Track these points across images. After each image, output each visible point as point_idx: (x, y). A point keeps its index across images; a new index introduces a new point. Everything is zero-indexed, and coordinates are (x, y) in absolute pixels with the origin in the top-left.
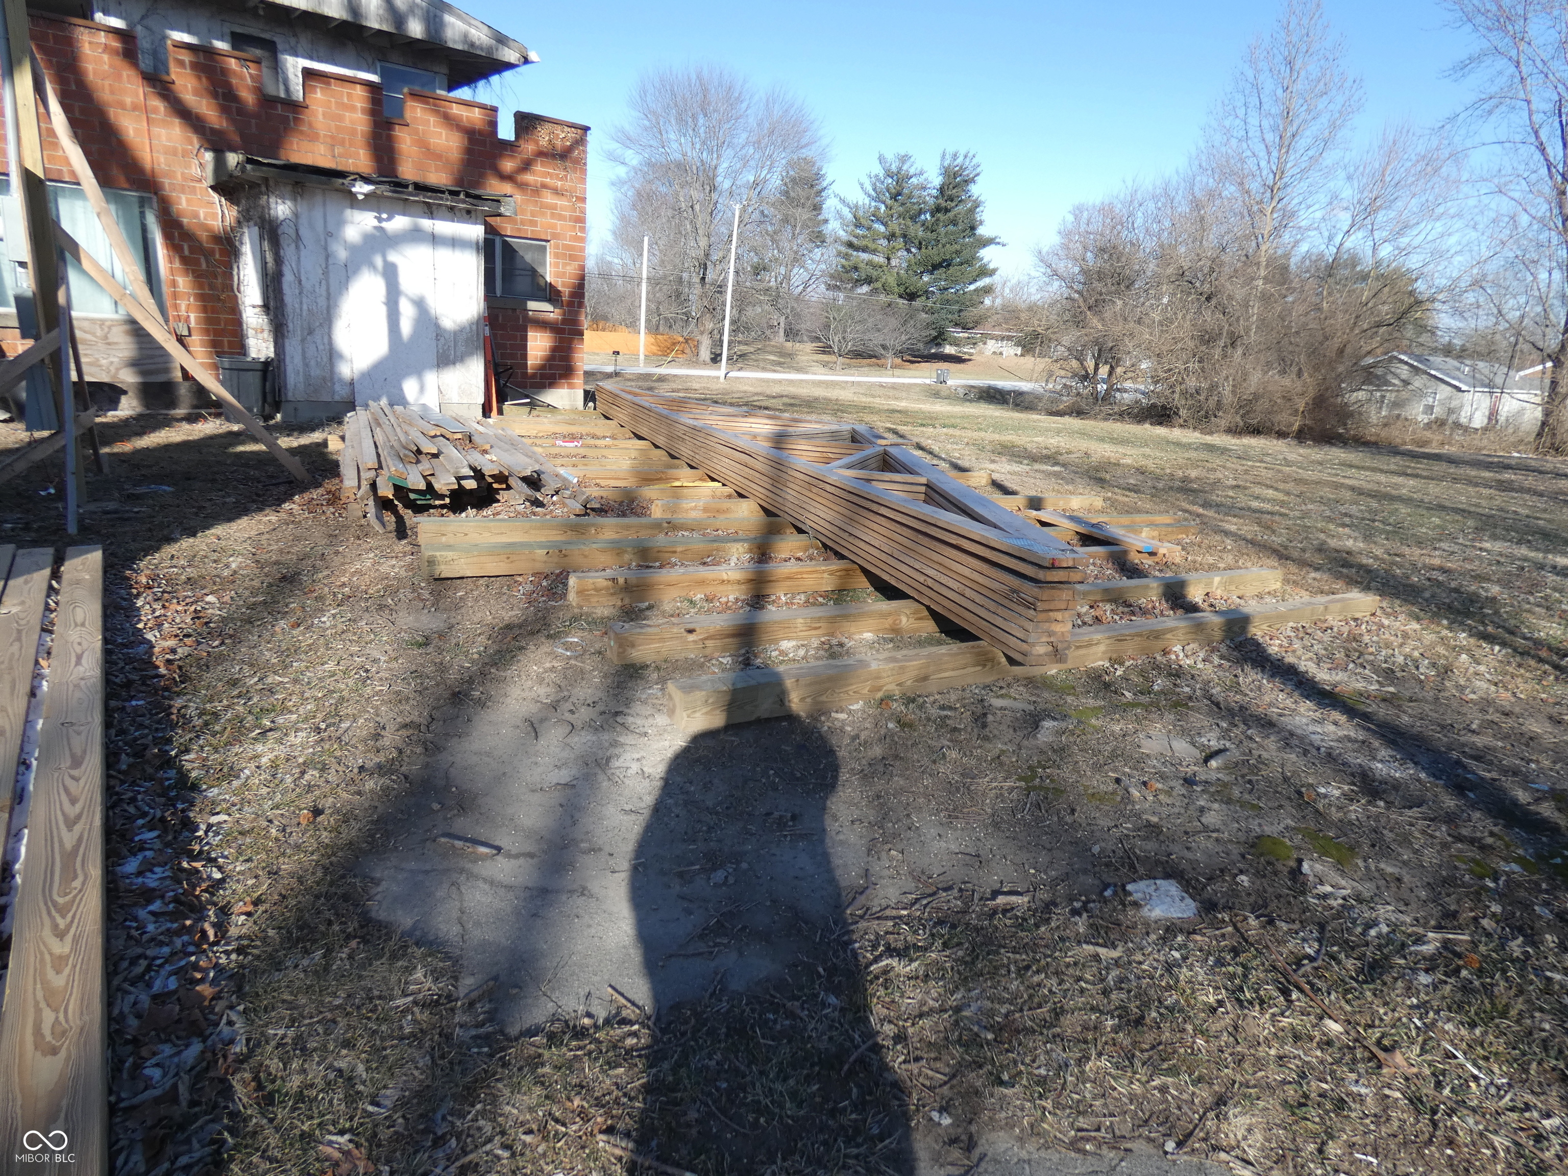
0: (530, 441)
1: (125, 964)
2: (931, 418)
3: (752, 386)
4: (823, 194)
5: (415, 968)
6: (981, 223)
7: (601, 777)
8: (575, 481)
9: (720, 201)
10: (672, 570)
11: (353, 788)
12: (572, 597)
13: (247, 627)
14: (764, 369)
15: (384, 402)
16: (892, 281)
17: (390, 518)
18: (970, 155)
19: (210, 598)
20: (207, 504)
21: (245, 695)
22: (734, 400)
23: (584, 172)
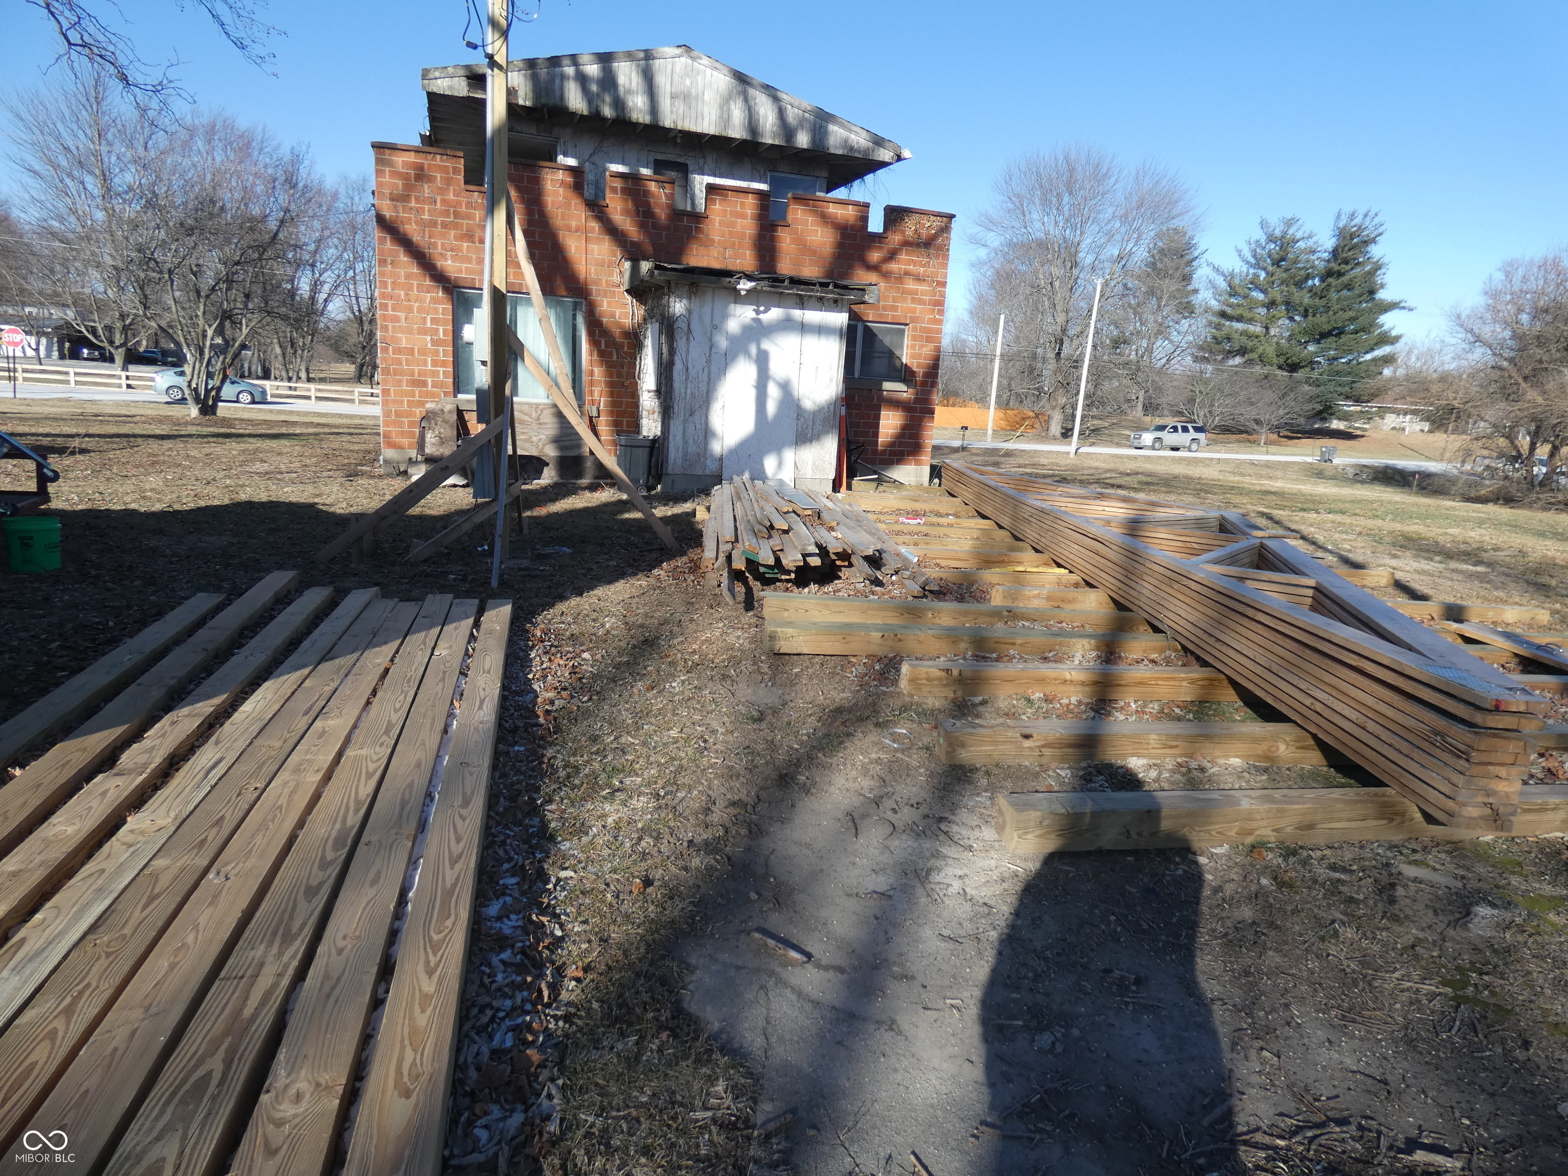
0: (875, 517)
1: (475, 1011)
2: (1313, 502)
3: (1104, 461)
4: (1194, 263)
5: (717, 1079)
6: (1382, 286)
7: (920, 891)
8: (916, 560)
9: (1081, 276)
10: (1010, 665)
11: (680, 863)
12: (904, 684)
13: (612, 685)
14: (1118, 445)
15: (746, 476)
16: (1271, 351)
17: (740, 589)
18: (1372, 214)
19: (586, 655)
20: (594, 566)
21: (602, 753)
22: (1085, 477)
23: (946, 257)
